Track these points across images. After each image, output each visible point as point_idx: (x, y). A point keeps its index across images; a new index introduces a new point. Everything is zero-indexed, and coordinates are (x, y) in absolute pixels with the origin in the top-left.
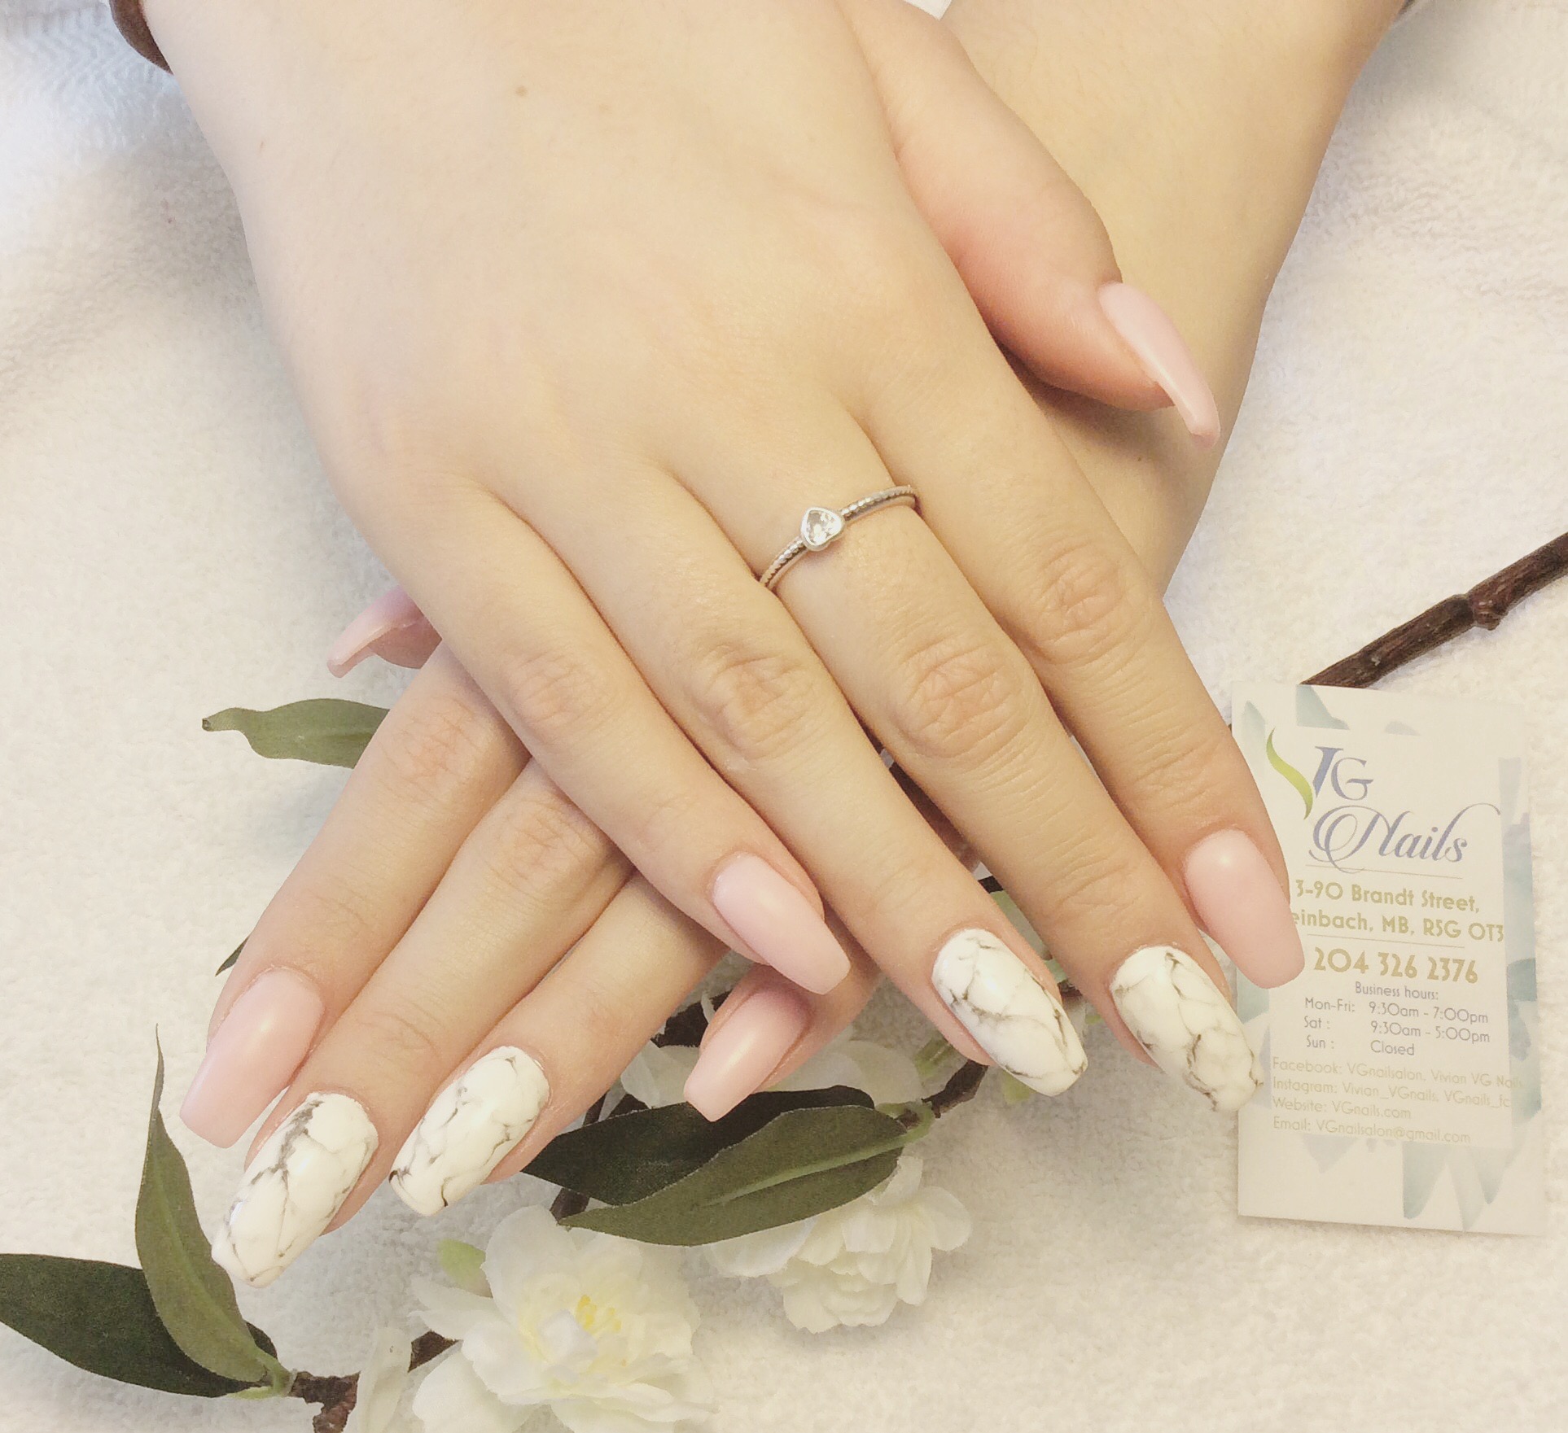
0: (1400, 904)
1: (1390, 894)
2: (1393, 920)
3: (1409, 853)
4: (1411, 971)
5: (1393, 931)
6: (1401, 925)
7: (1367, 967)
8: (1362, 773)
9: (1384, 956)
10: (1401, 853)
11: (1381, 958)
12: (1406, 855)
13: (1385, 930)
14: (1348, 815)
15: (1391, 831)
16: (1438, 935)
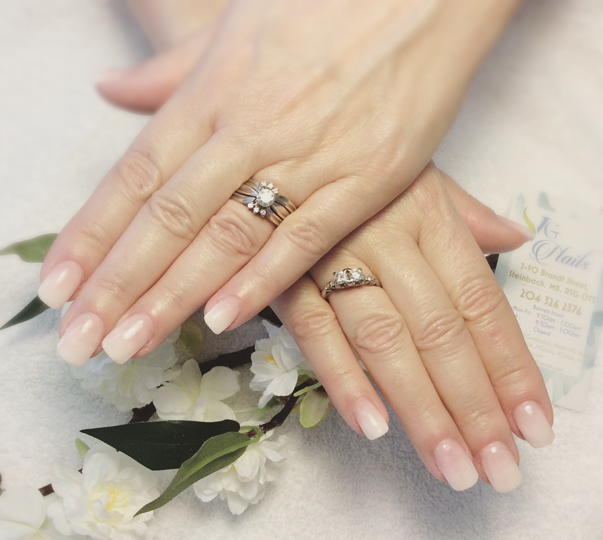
1: (556, 276)
2: (554, 285)
4: (556, 305)
5: (553, 289)
10: (563, 262)
11: (546, 298)
16: (570, 295)
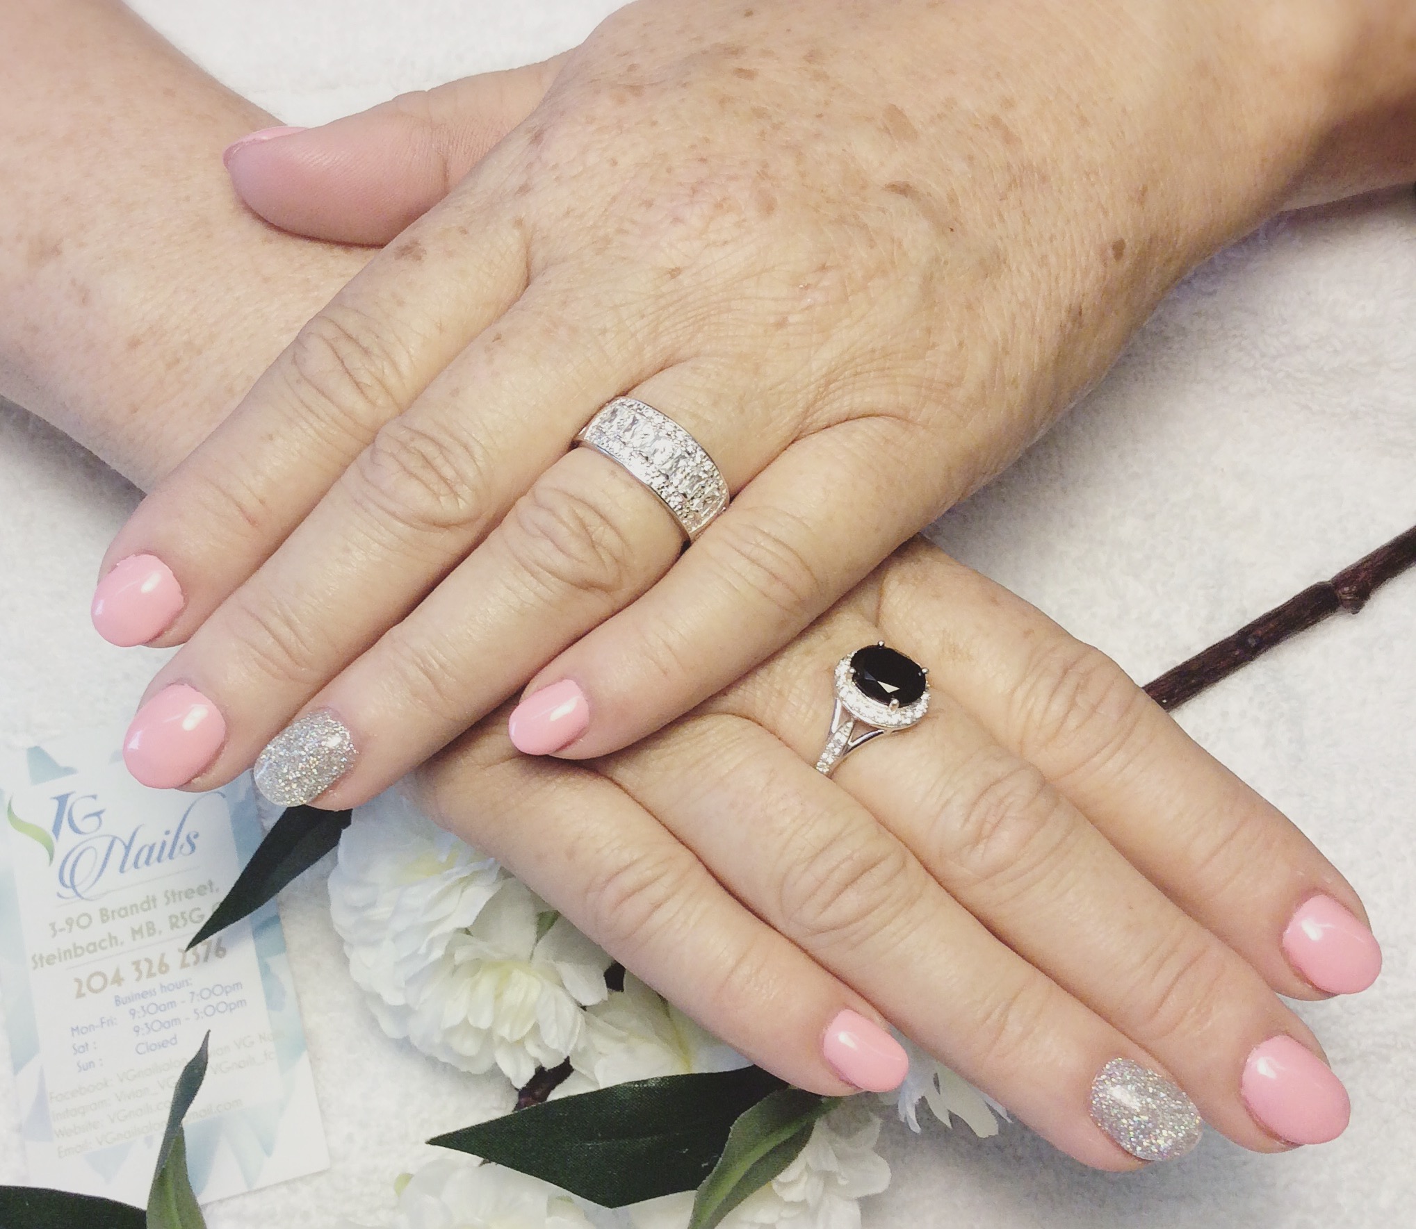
0: (145, 910)
3: (147, 862)
6: (148, 929)
7: (122, 979)
8: (95, 806)
9: (137, 964)
12: (145, 866)
13: (134, 939)
14: (88, 848)
15: (128, 848)
